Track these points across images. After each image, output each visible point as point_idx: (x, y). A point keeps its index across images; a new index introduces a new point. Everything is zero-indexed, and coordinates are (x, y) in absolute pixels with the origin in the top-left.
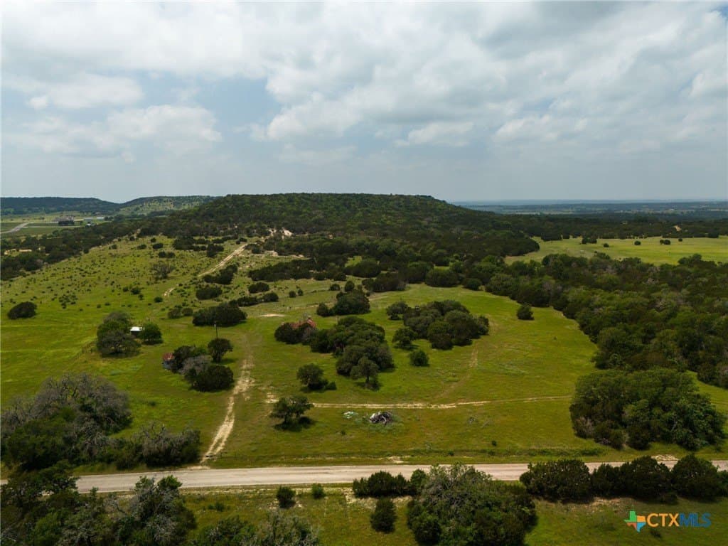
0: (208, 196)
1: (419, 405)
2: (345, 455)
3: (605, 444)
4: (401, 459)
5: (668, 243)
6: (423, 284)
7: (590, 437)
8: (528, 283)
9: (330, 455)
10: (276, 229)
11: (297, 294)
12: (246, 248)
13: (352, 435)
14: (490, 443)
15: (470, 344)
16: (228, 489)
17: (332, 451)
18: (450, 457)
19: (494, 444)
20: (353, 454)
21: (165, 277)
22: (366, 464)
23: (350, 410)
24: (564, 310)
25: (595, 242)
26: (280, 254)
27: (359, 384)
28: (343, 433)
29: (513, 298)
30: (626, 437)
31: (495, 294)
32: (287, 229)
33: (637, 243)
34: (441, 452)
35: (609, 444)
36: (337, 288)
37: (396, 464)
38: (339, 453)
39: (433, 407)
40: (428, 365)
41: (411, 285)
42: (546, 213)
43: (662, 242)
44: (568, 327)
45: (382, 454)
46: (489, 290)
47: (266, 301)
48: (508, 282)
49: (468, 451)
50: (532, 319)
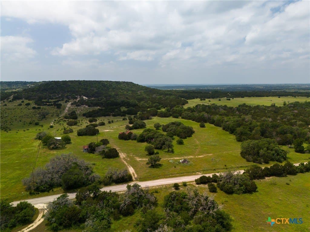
0: (26, 81)
1: (192, 157)
2: (182, 173)
3: (257, 163)
4: (201, 173)
5: (229, 100)
6: (157, 116)
7: (251, 161)
8: (197, 115)
9: (177, 174)
10: (79, 96)
11: (111, 122)
12: (72, 104)
13: (178, 167)
14: (224, 166)
15: (191, 136)
16: (153, 187)
17: (176, 173)
18: (214, 171)
19: (225, 166)
20: (184, 173)
21: (45, 117)
22: (190, 175)
23: (170, 160)
24: (214, 123)
25: (205, 100)
26: (89, 106)
27: (166, 152)
28: (175, 167)
29: (193, 120)
30: (262, 160)
31: (185, 119)
32: (84, 96)
33: (220, 100)
34: (211, 170)
35: (258, 163)
36: (125, 119)
37: (200, 174)
38: (180, 173)
39: (197, 157)
40: (183, 144)
41: (154, 117)
42: (174, 89)
43: (227, 99)
44: (218, 129)
45: (193, 172)
46: (183, 118)
47: (100, 125)
48: (190, 115)
49: (219, 169)
50: (205, 127)
